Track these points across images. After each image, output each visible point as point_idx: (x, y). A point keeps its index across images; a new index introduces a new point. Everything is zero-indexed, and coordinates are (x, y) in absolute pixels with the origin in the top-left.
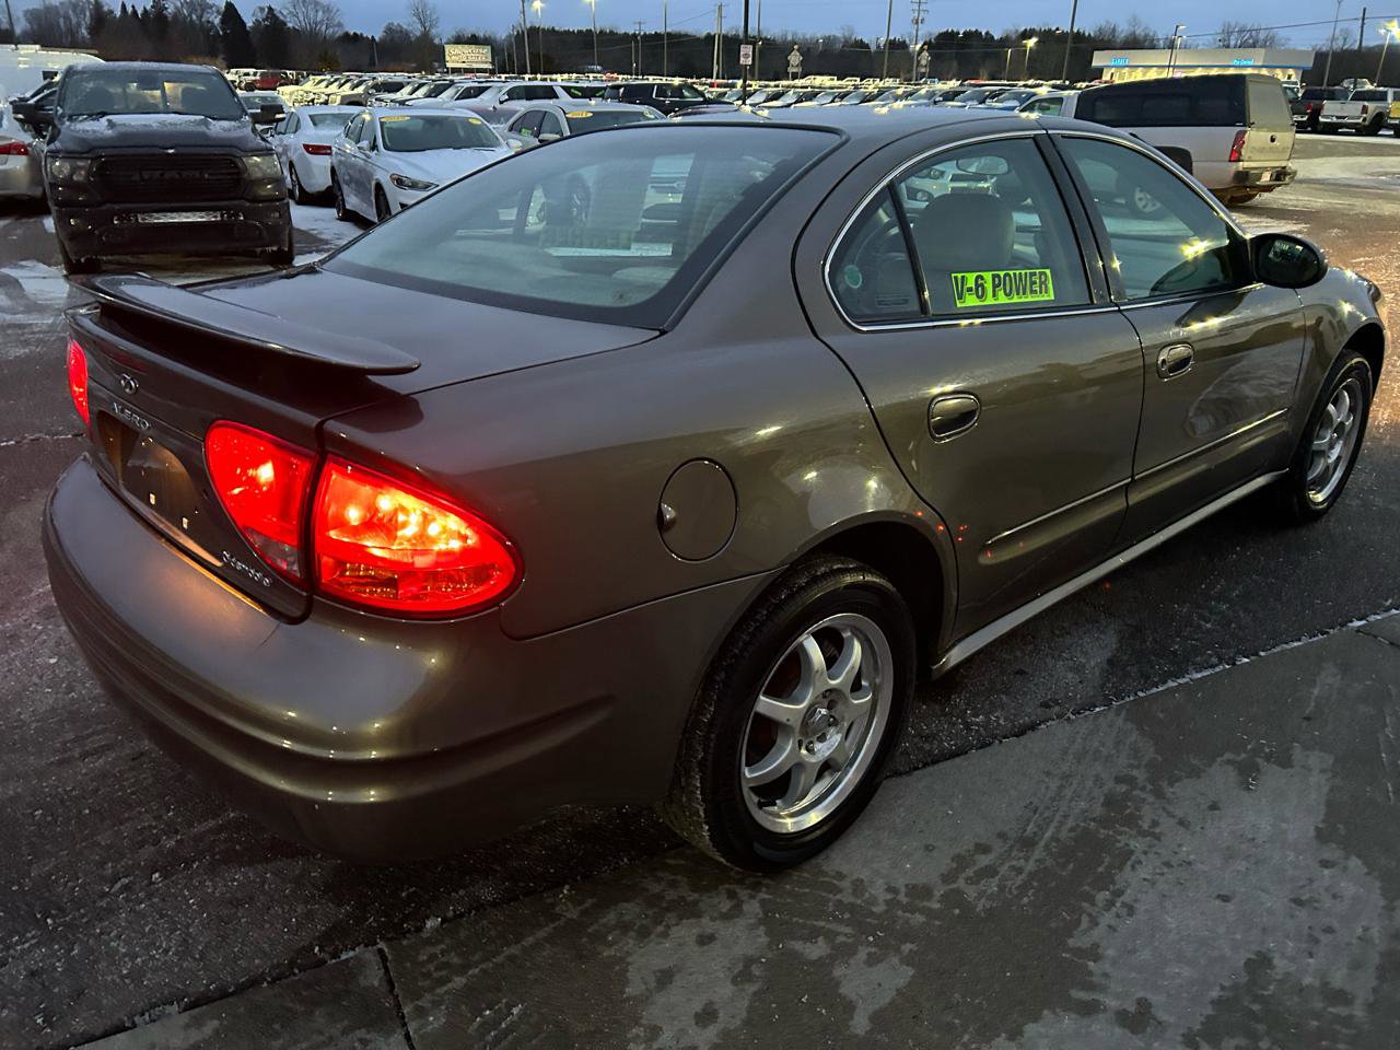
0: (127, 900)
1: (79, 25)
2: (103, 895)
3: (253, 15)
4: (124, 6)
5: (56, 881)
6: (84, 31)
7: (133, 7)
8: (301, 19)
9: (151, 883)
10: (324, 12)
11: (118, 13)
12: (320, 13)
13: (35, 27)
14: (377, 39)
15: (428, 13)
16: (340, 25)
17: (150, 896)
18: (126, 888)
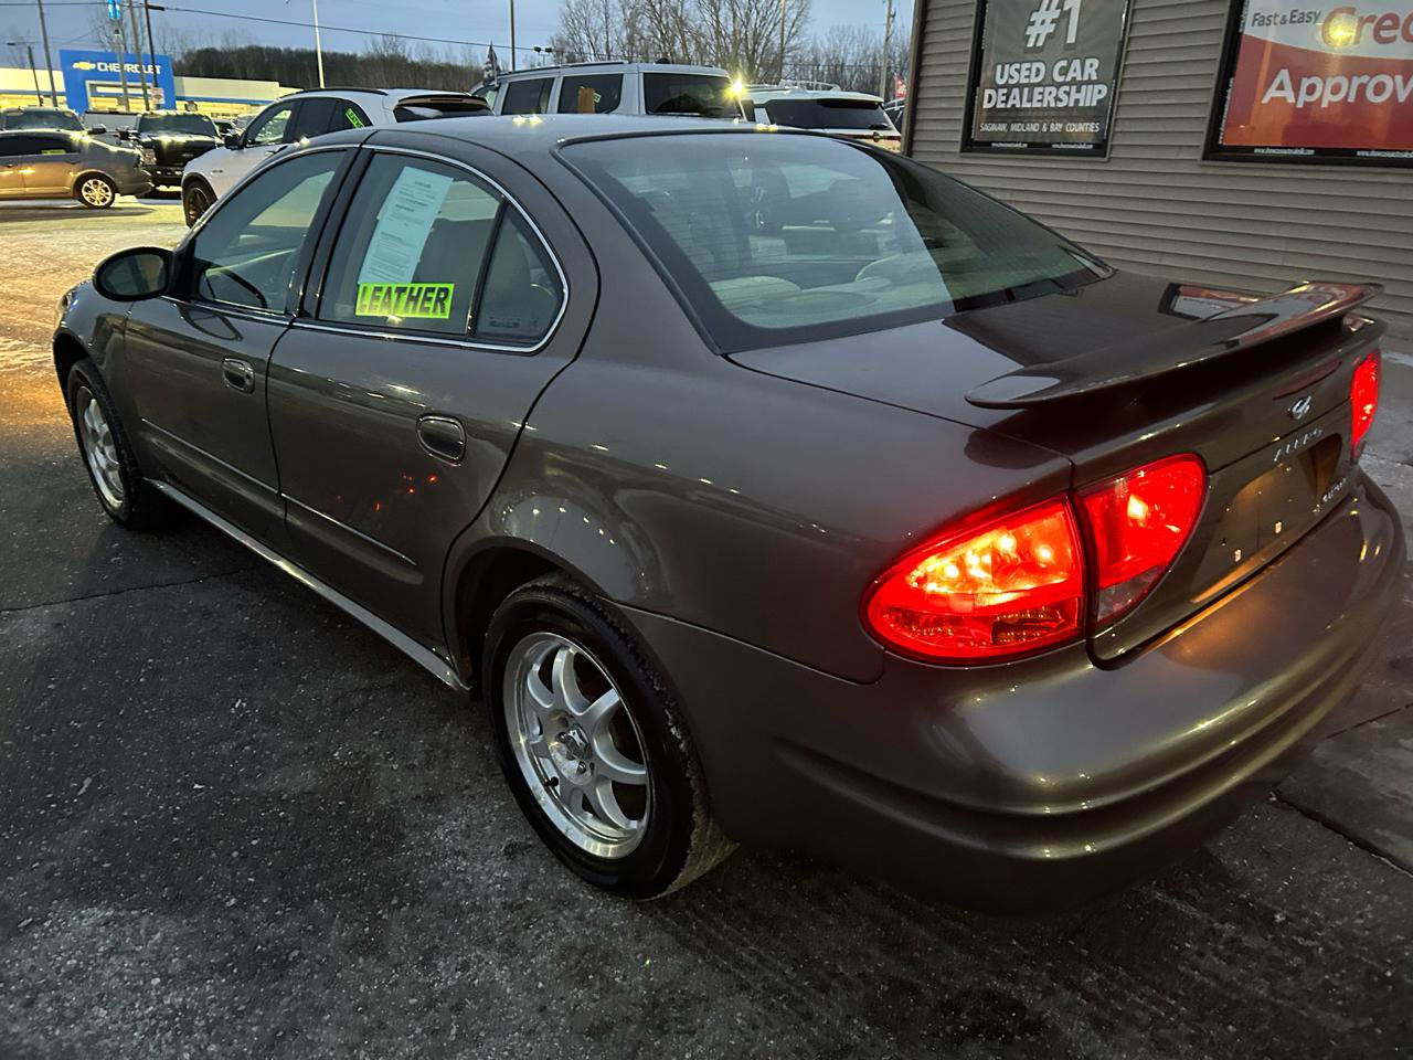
0: (1320, 928)
2: (1328, 950)
5: (1344, 999)
9: (1288, 919)
17: (1304, 914)
18: (1307, 936)
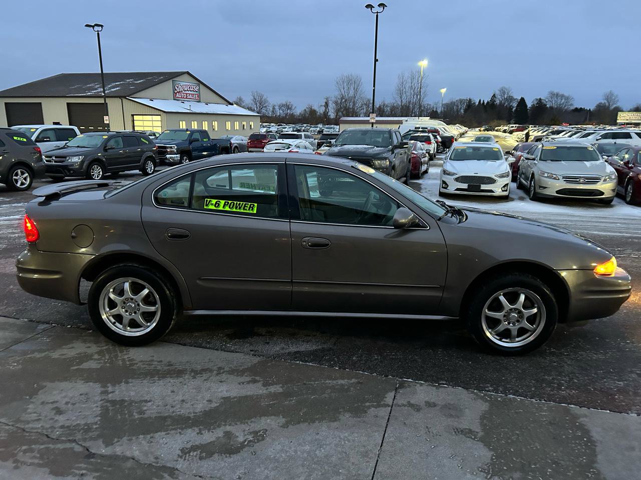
1: (461, 109)
3: (532, 102)
4: (480, 101)
6: (462, 111)
7: (483, 101)
8: (554, 102)
10: (565, 100)
11: (477, 104)
12: (563, 100)
13: (446, 110)
14: (591, 110)
15: (613, 98)
16: (572, 105)
